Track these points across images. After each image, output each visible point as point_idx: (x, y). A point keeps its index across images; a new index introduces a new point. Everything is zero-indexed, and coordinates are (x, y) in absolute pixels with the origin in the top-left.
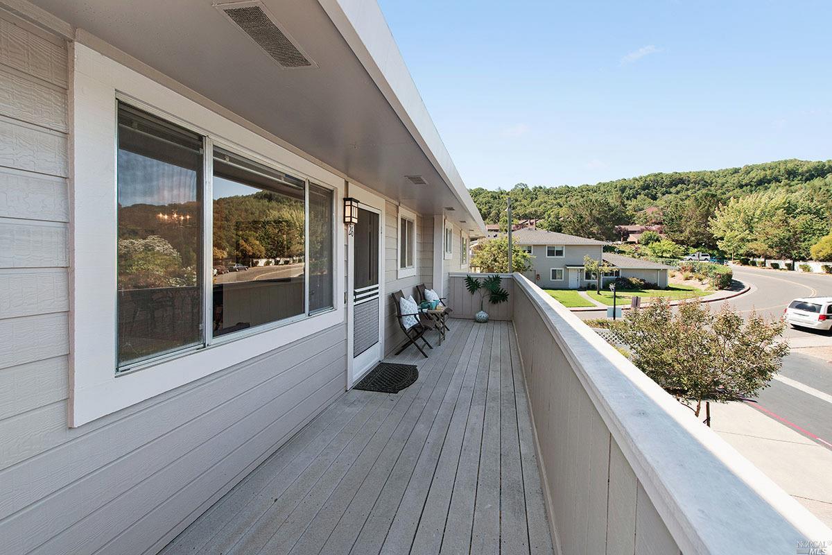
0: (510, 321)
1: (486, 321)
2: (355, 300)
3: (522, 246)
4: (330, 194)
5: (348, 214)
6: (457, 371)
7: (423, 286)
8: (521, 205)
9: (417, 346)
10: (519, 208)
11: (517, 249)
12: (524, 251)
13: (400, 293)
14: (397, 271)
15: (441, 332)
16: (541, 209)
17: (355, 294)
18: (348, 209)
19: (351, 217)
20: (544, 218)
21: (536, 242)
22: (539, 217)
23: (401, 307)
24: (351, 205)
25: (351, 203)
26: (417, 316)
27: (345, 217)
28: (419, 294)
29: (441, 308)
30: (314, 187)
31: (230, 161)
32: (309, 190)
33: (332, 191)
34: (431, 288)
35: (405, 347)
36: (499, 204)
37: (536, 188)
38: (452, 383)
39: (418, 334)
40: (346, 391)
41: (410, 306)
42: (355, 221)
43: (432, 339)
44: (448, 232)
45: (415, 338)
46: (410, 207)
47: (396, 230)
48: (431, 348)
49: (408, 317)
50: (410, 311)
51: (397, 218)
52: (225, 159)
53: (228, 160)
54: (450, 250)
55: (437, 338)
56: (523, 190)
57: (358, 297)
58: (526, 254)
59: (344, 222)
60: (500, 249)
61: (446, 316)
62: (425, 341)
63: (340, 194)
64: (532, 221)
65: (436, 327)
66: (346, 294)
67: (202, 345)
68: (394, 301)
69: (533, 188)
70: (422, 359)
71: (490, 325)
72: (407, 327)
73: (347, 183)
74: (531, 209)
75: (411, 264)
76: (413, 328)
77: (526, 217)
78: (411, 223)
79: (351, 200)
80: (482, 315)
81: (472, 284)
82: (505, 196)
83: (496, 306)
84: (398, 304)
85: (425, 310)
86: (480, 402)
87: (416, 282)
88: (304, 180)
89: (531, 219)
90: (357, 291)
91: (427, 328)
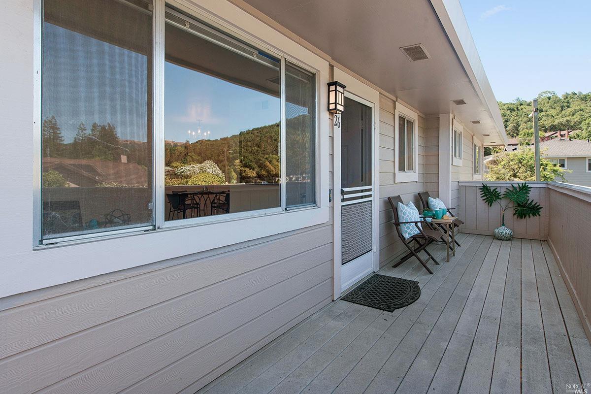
0: (545, 240)
1: (509, 239)
2: (343, 200)
3: (552, 159)
4: (312, 78)
5: (332, 100)
6: (473, 294)
7: (427, 194)
8: (548, 116)
9: (419, 259)
10: (544, 119)
11: (544, 162)
12: (555, 165)
13: (398, 199)
14: (394, 174)
15: (450, 247)
16: (576, 118)
17: (343, 193)
18: (332, 94)
19: (336, 103)
20: (580, 128)
21: (571, 155)
22: (573, 128)
23: (400, 213)
24: (336, 90)
25: (336, 88)
26: (419, 224)
27: (329, 104)
28: (422, 202)
29: (448, 219)
30: (290, 67)
31: (190, 27)
32: (286, 70)
33: (314, 75)
34: (437, 196)
35: (404, 259)
36: (517, 116)
37: (568, 94)
38: (467, 309)
39: (421, 246)
40: (333, 301)
41: (410, 213)
42: (341, 108)
43: (439, 254)
44: (457, 136)
45: (418, 250)
46: (410, 104)
47: (392, 128)
48: (437, 263)
49: (407, 225)
50: (410, 218)
51: (394, 115)
52: (185, 25)
53: (188, 26)
54: (460, 156)
55: (445, 254)
56: (549, 98)
57: (346, 196)
58: (558, 167)
59: (329, 110)
60: (521, 163)
61: (456, 229)
62: (429, 255)
63: (323, 79)
64: (562, 133)
65: (444, 241)
66: (331, 192)
67: (151, 227)
68: (391, 206)
69: (563, 96)
70: (425, 274)
71: (516, 243)
72: (407, 236)
73: (332, 67)
74: (561, 120)
75: (411, 168)
76: (414, 238)
77: (553, 128)
78: (411, 123)
79: (335, 84)
80: (505, 231)
81: (489, 194)
82: (526, 106)
83: (523, 221)
84: (396, 210)
85: (429, 220)
86: (511, 342)
87: (419, 189)
88: (280, 57)
89: (561, 130)
90: (346, 190)
91: (431, 241)
